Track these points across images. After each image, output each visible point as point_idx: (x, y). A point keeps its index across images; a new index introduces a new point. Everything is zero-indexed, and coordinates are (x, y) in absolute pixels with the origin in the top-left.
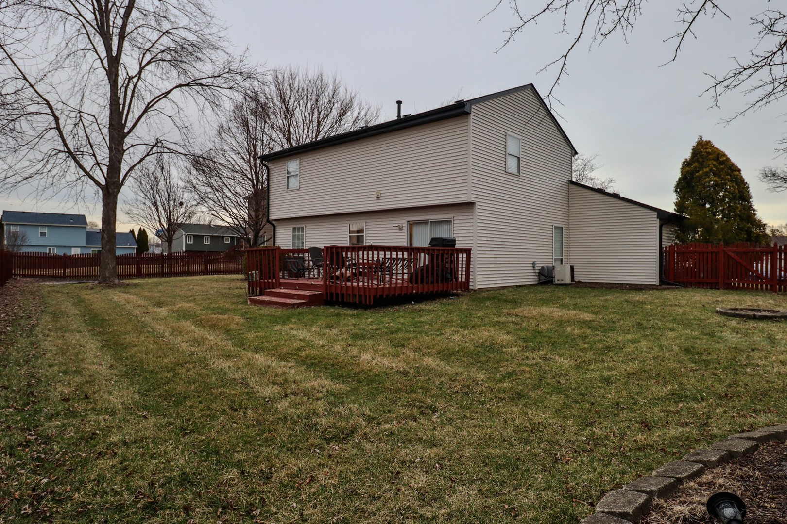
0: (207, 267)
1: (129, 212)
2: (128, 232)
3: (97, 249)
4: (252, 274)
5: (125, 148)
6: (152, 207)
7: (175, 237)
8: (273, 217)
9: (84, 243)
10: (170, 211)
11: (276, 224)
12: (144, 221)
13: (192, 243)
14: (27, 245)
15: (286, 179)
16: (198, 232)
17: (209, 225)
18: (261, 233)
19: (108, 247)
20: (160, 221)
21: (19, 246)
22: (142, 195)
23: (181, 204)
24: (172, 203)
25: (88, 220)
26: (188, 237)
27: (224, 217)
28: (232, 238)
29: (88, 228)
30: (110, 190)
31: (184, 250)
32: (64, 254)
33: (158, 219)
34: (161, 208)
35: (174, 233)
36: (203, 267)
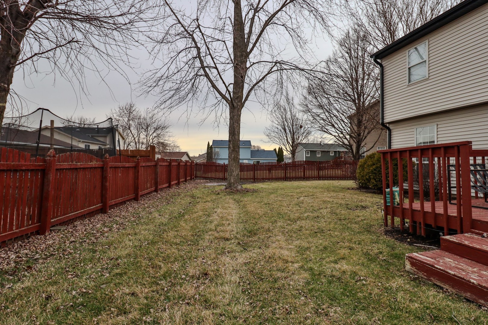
0: (319, 173)
1: (269, 135)
2: (273, 150)
3: (256, 161)
4: (392, 192)
5: (248, 66)
6: (282, 130)
7: (297, 151)
8: (387, 120)
9: (249, 157)
10: (294, 132)
11: (391, 127)
12: (278, 141)
13: (309, 156)
14: (220, 159)
15: (407, 72)
16: (312, 148)
17: (320, 144)
18: (363, 144)
19: (233, 155)
20: (287, 140)
21: (216, 159)
22: (277, 123)
23: (301, 127)
24: (295, 127)
25: (252, 144)
26: (307, 152)
27: (331, 132)
28: (335, 152)
29: (252, 149)
30: (235, 104)
31: (304, 160)
32: (224, 163)
33: (286, 138)
34: (288, 131)
35: (296, 148)
36: (315, 173)
